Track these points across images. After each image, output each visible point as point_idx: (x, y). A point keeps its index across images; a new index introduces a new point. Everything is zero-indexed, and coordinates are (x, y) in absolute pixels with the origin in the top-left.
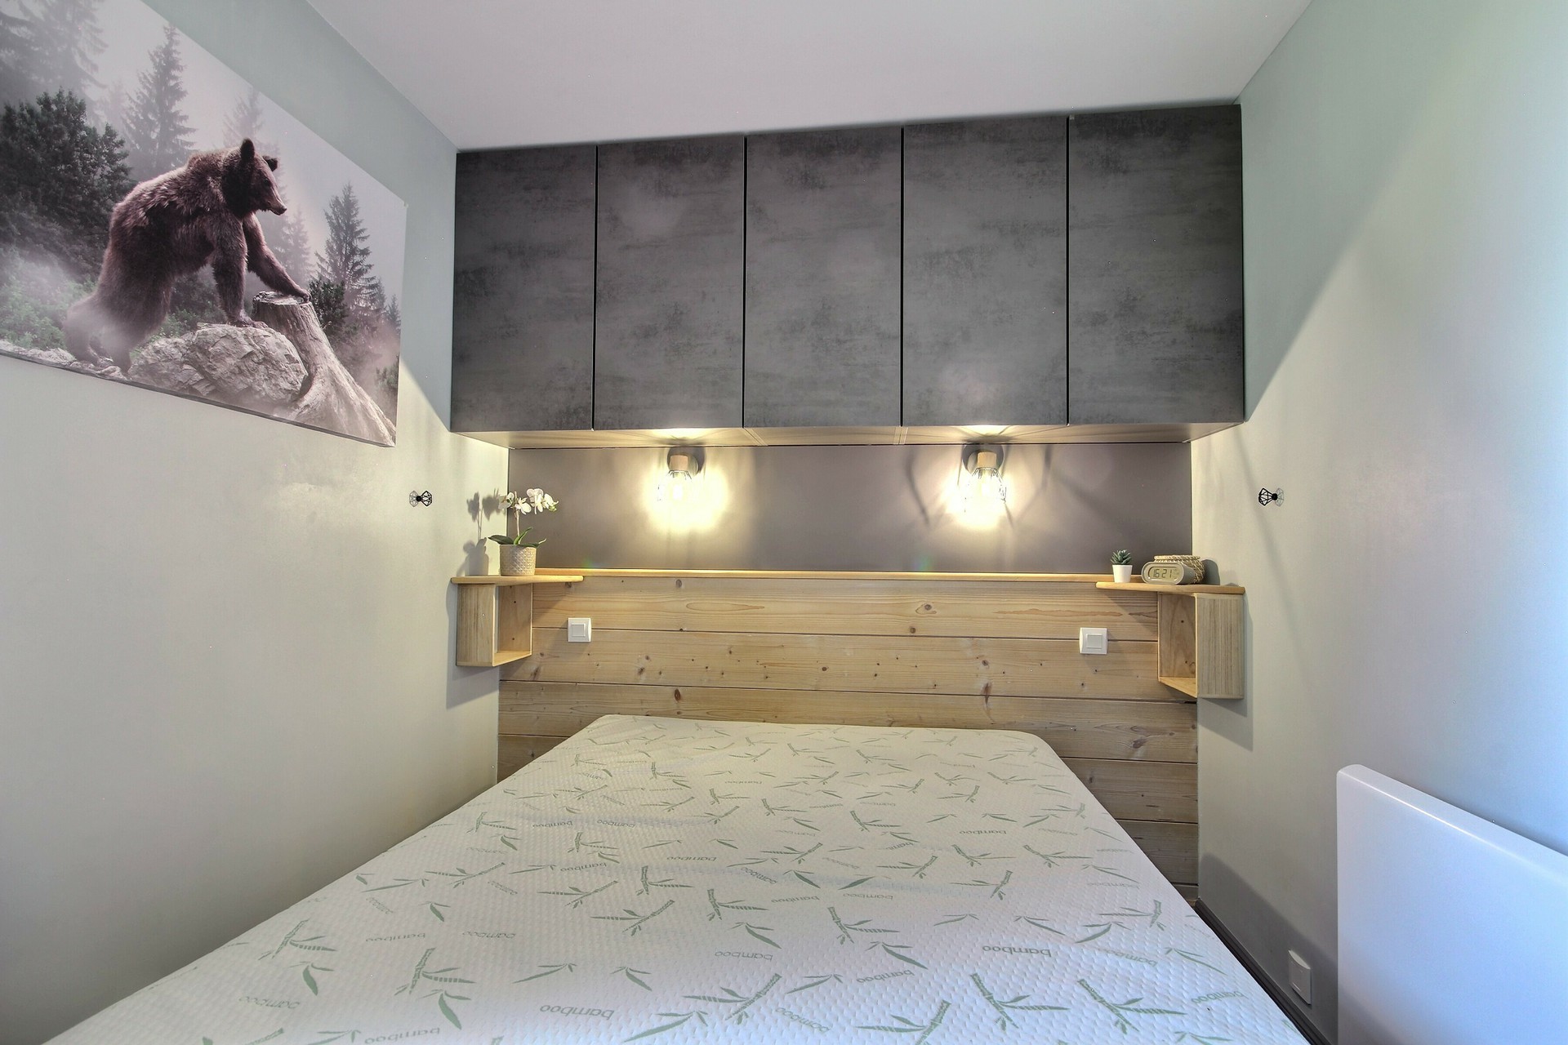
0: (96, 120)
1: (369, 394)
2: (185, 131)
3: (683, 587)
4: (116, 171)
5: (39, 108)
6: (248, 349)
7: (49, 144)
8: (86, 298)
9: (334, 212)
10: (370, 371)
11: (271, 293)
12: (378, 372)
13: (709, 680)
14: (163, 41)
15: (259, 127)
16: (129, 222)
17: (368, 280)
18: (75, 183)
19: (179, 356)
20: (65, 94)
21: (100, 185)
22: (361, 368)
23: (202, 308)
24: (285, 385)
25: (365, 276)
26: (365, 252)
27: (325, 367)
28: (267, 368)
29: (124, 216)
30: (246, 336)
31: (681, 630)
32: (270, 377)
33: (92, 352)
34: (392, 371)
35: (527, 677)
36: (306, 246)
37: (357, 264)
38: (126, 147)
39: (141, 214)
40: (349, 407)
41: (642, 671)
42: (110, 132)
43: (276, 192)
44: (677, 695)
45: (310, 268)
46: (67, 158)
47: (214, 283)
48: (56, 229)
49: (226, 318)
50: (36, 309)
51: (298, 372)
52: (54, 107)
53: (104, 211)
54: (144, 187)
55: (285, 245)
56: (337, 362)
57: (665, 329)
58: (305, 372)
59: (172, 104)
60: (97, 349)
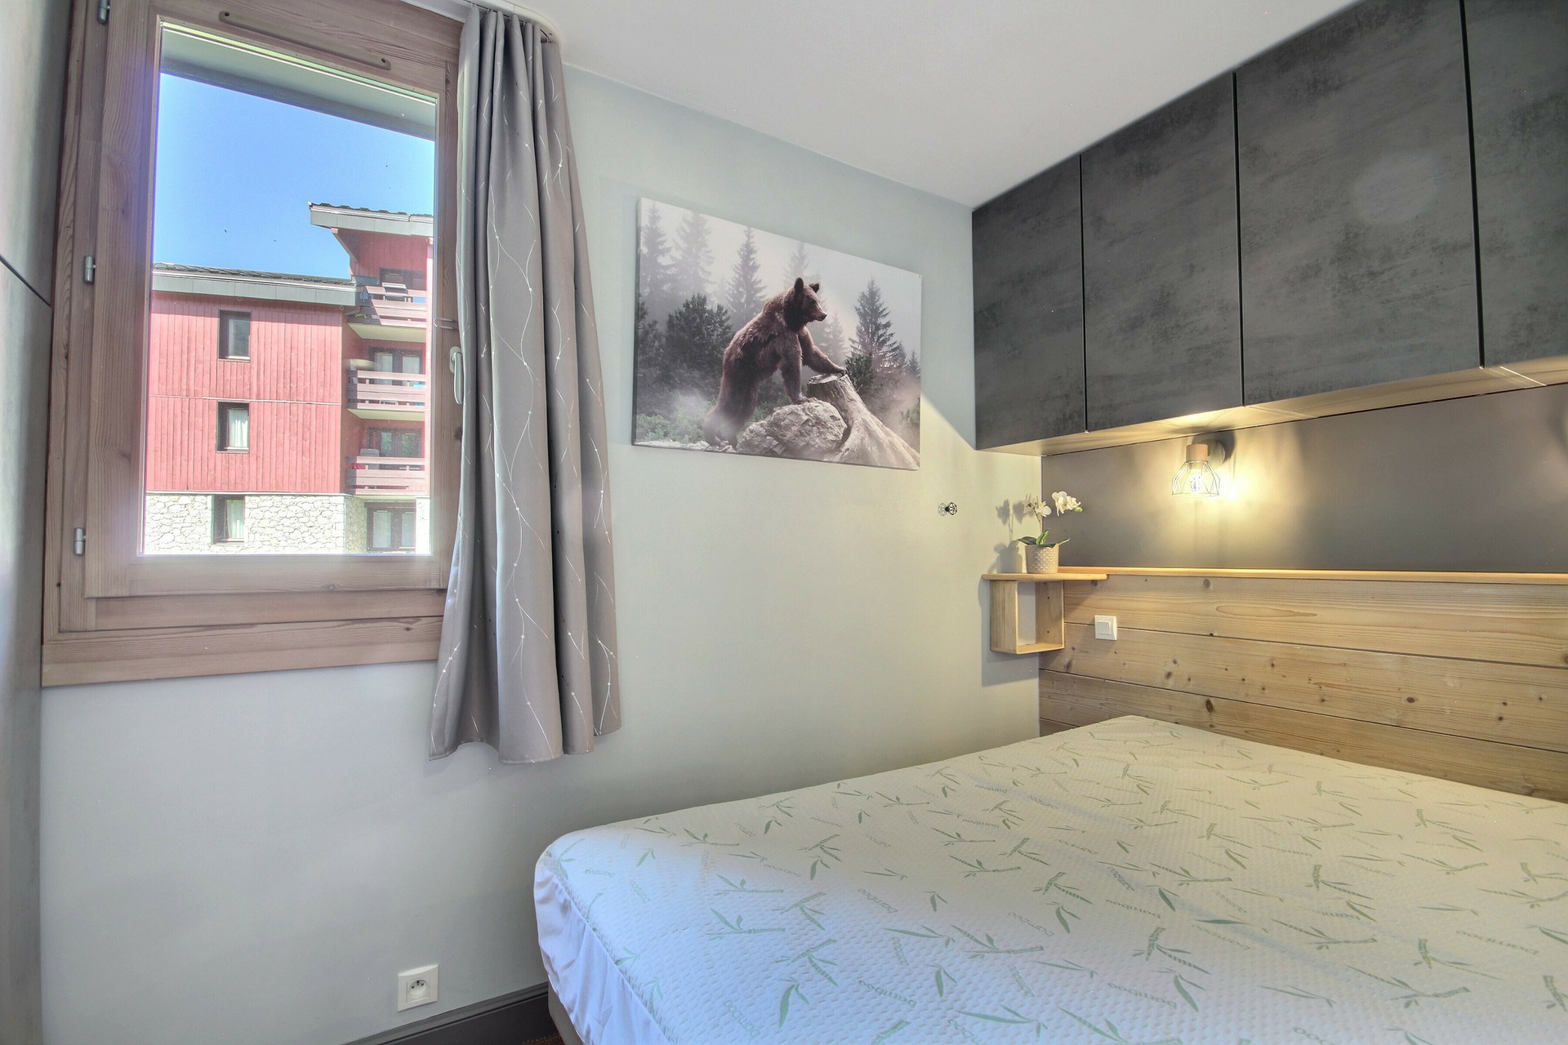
0: (711, 306)
1: (895, 432)
2: (760, 290)
3: (1211, 587)
4: (724, 330)
5: (683, 310)
6: (805, 418)
7: (690, 327)
8: (713, 409)
9: (862, 305)
10: (896, 413)
11: (819, 376)
12: (902, 413)
13: (1247, 695)
14: (744, 239)
15: (805, 267)
16: (733, 357)
17: (891, 345)
18: (703, 345)
19: (763, 432)
20: (696, 296)
21: (716, 341)
22: (887, 413)
23: (775, 398)
24: (831, 437)
25: (888, 343)
26: (888, 325)
27: (860, 419)
28: (818, 428)
29: (730, 355)
30: (804, 410)
31: (1211, 635)
32: (821, 433)
33: (717, 439)
34: (914, 410)
35: (1062, 669)
36: (841, 336)
37: (882, 335)
38: (729, 313)
39: (739, 350)
40: (880, 445)
41: (1169, 675)
42: (720, 308)
43: (820, 306)
44: (1209, 706)
45: (845, 351)
46: (700, 332)
47: (782, 380)
48: (696, 374)
49: (790, 401)
50: (690, 421)
51: (840, 426)
52: (691, 306)
53: (719, 356)
54: (739, 333)
55: (827, 340)
56: (869, 413)
57: (1152, 316)
58: (845, 426)
59: (752, 277)
60: (720, 437)
